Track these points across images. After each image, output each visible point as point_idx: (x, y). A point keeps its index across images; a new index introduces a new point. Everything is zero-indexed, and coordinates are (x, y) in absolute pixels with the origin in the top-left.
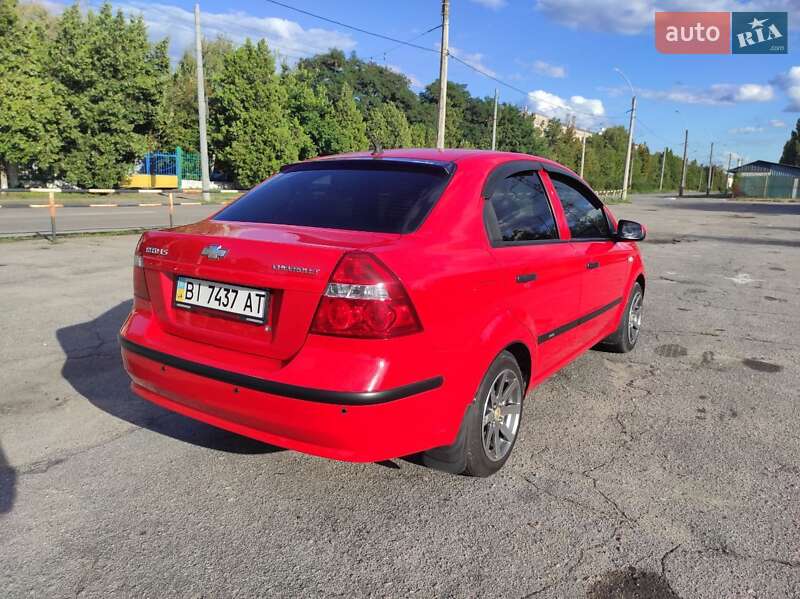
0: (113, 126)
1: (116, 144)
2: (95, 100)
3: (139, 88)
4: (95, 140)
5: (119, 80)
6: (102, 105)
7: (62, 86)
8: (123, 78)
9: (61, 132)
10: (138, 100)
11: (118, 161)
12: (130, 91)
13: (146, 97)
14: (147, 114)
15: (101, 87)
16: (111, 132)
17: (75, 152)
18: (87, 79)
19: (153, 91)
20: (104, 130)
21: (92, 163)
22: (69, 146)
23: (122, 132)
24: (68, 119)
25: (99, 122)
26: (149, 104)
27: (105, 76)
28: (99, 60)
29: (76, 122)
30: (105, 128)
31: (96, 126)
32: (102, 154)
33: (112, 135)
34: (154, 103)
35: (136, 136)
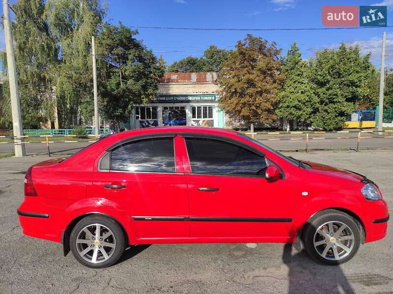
0: (335, 100)
1: (336, 108)
2: (328, 90)
3: (350, 81)
4: (326, 107)
5: (341, 78)
6: (330, 91)
7: (315, 86)
8: (343, 77)
9: (312, 105)
10: (349, 86)
11: (336, 116)
12: (345, 82)
13: (353, 84)
14: (353, 93)
15: (331, 83)
16: (334, 103)
17: (318, 113)
18: (326, 80)
19: (356, 80)
20: (331, 102)
21: (324, 118)
22: (315, 111)
23: (339, 102)
24: (316, 99)
25: (329, 99)
26: (354, 88)
27: (334, 78)
28: (332, 71)
29: (319, 100)
30: (332, 101)
31: (327, 101)
32: (329, 113)
33: (334, 104)
34: (357, 86)
35: (345, 103)
